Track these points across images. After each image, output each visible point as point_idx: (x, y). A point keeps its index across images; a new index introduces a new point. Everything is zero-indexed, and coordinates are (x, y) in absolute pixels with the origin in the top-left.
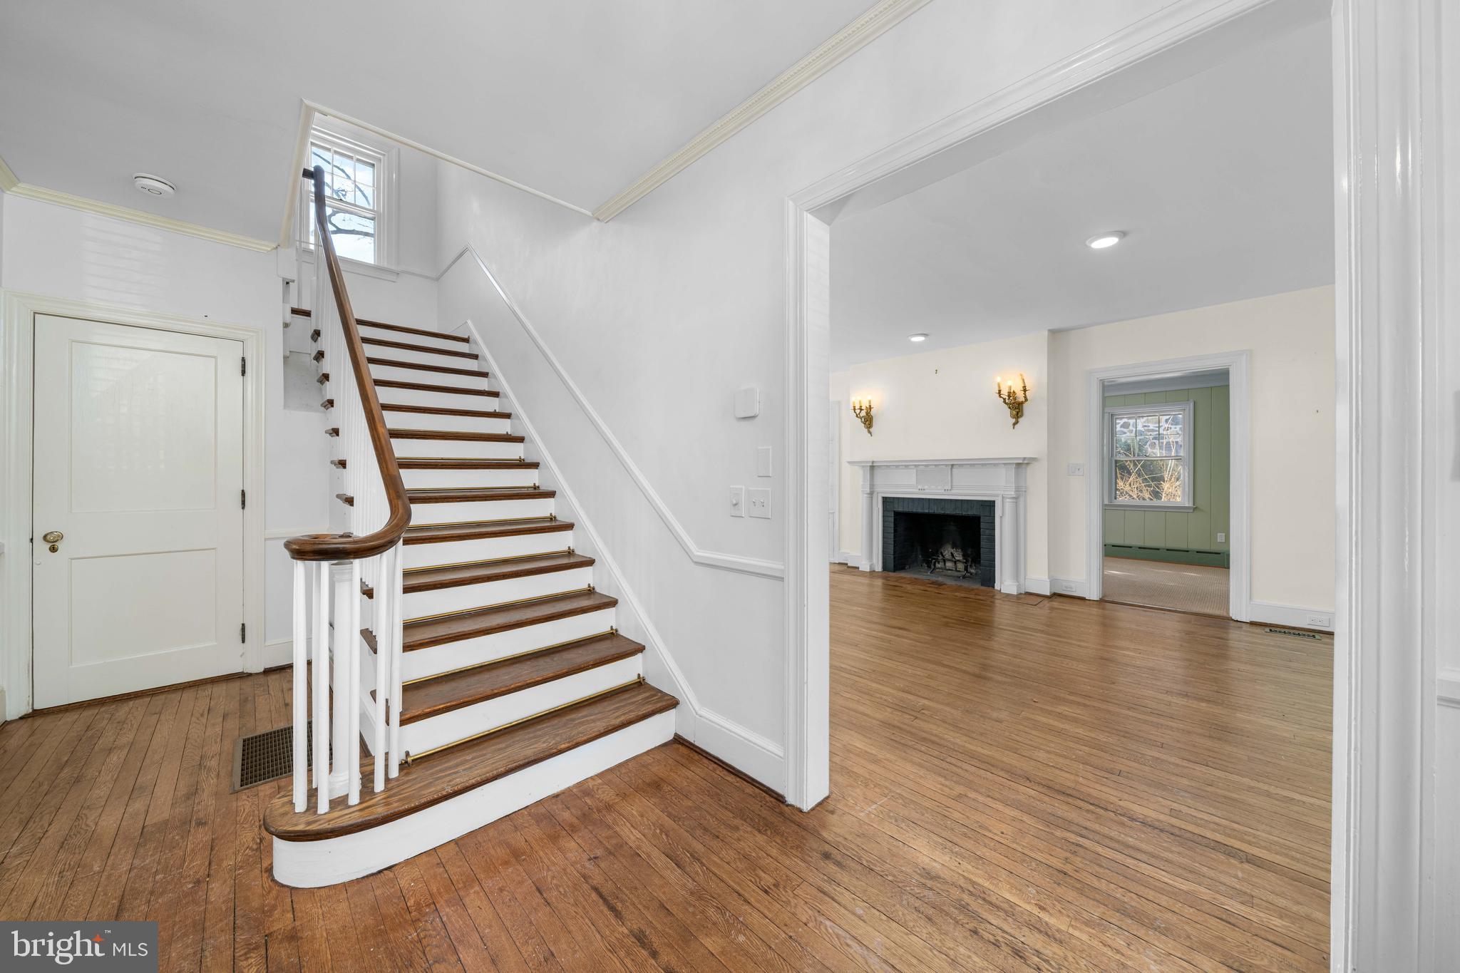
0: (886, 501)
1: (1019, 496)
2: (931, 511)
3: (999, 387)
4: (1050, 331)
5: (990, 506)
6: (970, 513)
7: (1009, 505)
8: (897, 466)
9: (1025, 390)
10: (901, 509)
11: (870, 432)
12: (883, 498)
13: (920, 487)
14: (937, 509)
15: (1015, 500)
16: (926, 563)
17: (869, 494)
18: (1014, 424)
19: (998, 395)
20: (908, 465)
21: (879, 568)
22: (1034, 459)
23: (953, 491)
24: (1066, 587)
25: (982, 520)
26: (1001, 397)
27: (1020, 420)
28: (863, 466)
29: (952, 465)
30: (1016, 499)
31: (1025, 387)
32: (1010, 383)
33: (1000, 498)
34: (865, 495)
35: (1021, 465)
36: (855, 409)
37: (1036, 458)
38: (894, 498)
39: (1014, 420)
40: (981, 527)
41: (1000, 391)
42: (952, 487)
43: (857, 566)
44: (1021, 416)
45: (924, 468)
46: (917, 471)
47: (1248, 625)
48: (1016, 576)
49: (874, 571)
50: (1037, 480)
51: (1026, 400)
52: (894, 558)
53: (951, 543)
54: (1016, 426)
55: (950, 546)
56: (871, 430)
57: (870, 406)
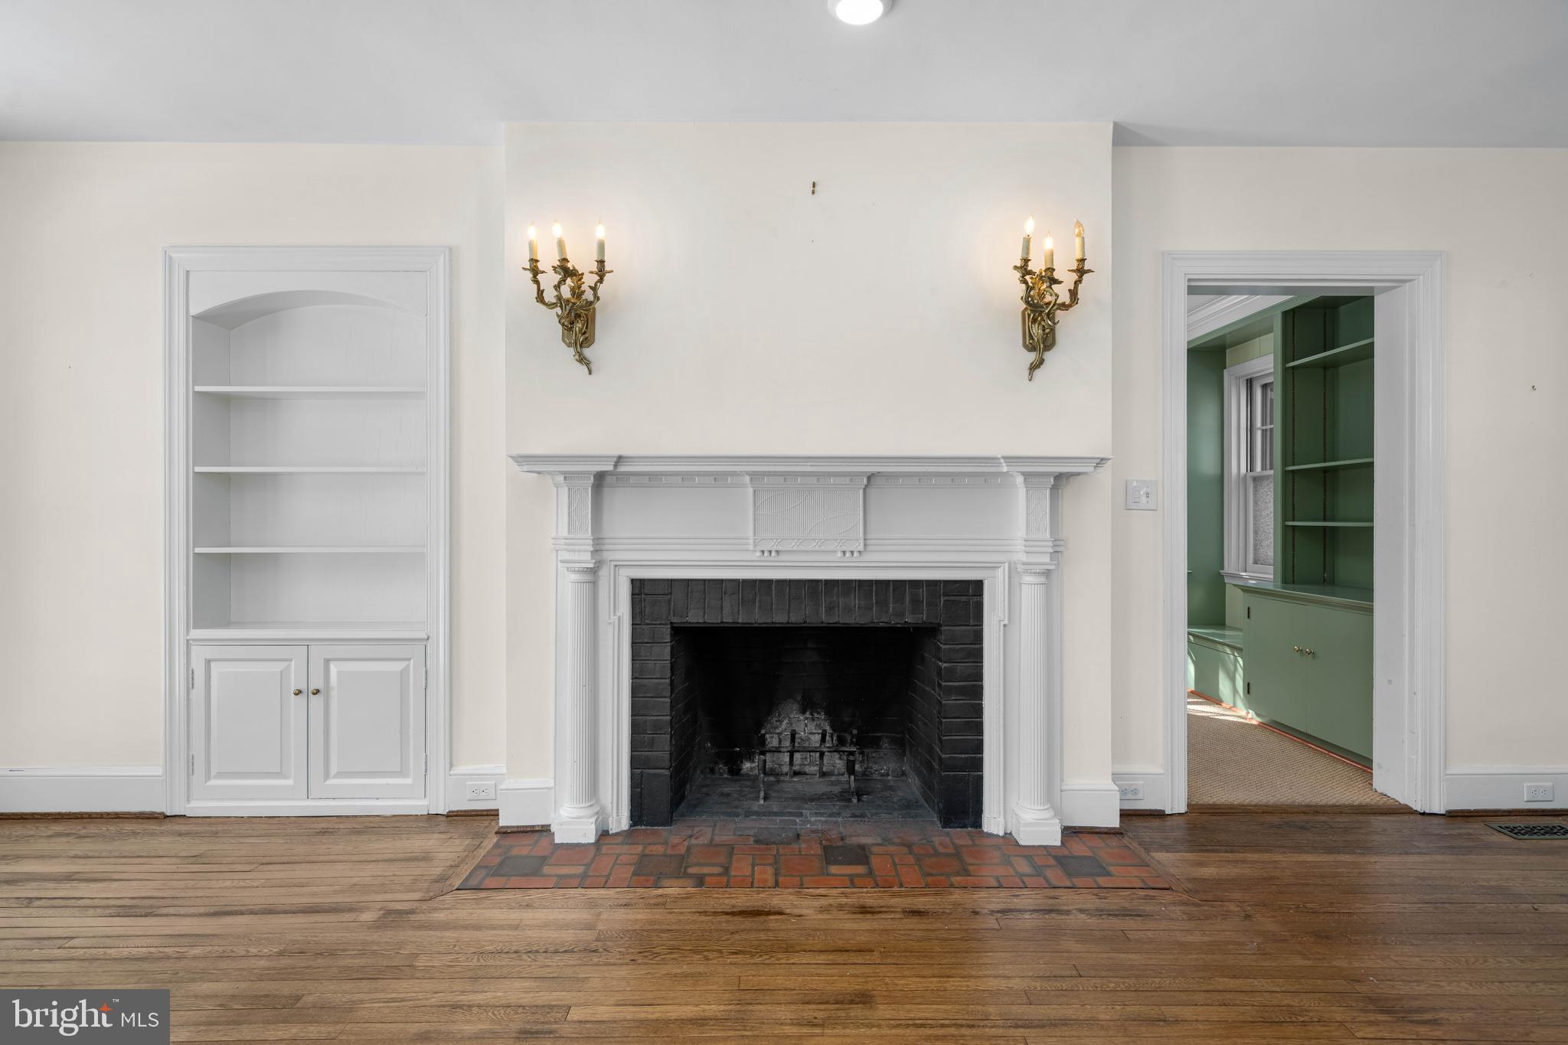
0: (649, 592)
1: (1055, 566)
2: (793, 619)
3: (1027, 250)
5: (965, 594)
6: (911, 619)
7: (1030, 593)
8: (686, 476)
9: (1081, 272)
10: (694, 618)
11: (582, 360)
12: (633, 581)
13: (764, 544)
15: (1042, 579)
16: (726, 764)
17: (584, 571)
18: (1034, 367)
20: (727, 474)
21: (620, 820)
23: (867, 557)
24: (1123, 791)
25: (943, 635)
26: (1023, 281)
27: (1048, 356)
28: (567, 476)
29: (871, 478)
30: (1049, 574)
31: (1081, 261)
32: (1048, 243)
33: (1001, 574)
34: (574, 577)
35: (1058, 479)
36: (535, 271)
38: (671, 582)
39: (1032, 358)
41: (1026, 262)
42: (863, 545)
43: (538, 821)
44: (1052, 345)
46: (756, 493)
47: (1442, 820)
49: (608, 833)
51: (1074, 301)
53: (799, 698)
54: (1037, 372)
55: (795, 706)
56: (587, 352)
57: (601, 262)
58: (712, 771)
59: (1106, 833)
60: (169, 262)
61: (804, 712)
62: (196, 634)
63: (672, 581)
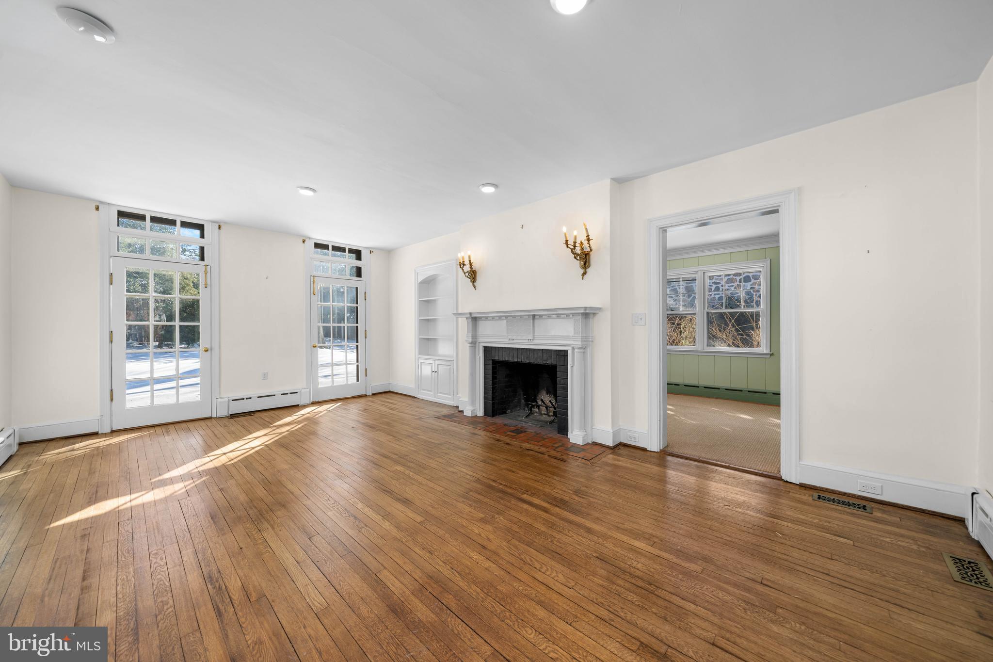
0: (487, 350)
1: (586, 344)
2: (519, 360)
3: (566, 237)
4: (613, 179)
5: (563, 355)
6: (549, 362)
7: (578, 355)
8: (493, 318)
9: (589, 240)
10: (497, 358)
11: (474, 286)
12: (484, 347)
13: (510, 337)
14: (524, 359)
15: (583, 351)
16: (527, 407)
17: (471, 343)
18: (583, 275)
19: (565, 245)
20: (501, 316)
21: (480, 413)
22: (600, 309)
23: (535, 341)
24: (630, 437)
25: (558, 370)
26: (568, 247)
27: (588, 270)
28: (467, 318)
29: (534, 316)
30: (583, 348)
31: (588, 236)
32: (575, 233)
33: (571, 349)
34: (469, 345)
35: (587, 315)
36: (460, 264)
37: (601, 308)
39: (582, 271)
40: (558, 376)
41: (567, 241)
42: (534, 338)
43: (463, 410)
44: (589, 266)
45: (513, 318)
46: (507, 321)
47: (797, 488)
48: (584, 426)
49: (476, 416)
50: (602, 328)
51: (591, 250)
52: (493, 404)
53: (546, 389)
54: (585, 276)
55: (545, 392)
56: (475, 284)
57: (470, 261)
58: (524, 409)
59: (607, 447)
60: (415, 271)
61: (547, 394)
62: (420, 356)
63: (492, 347)
